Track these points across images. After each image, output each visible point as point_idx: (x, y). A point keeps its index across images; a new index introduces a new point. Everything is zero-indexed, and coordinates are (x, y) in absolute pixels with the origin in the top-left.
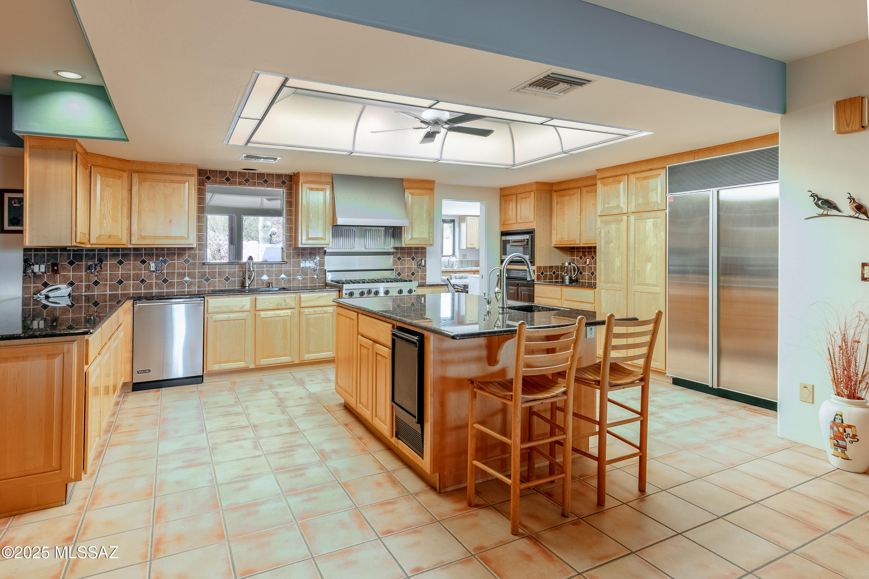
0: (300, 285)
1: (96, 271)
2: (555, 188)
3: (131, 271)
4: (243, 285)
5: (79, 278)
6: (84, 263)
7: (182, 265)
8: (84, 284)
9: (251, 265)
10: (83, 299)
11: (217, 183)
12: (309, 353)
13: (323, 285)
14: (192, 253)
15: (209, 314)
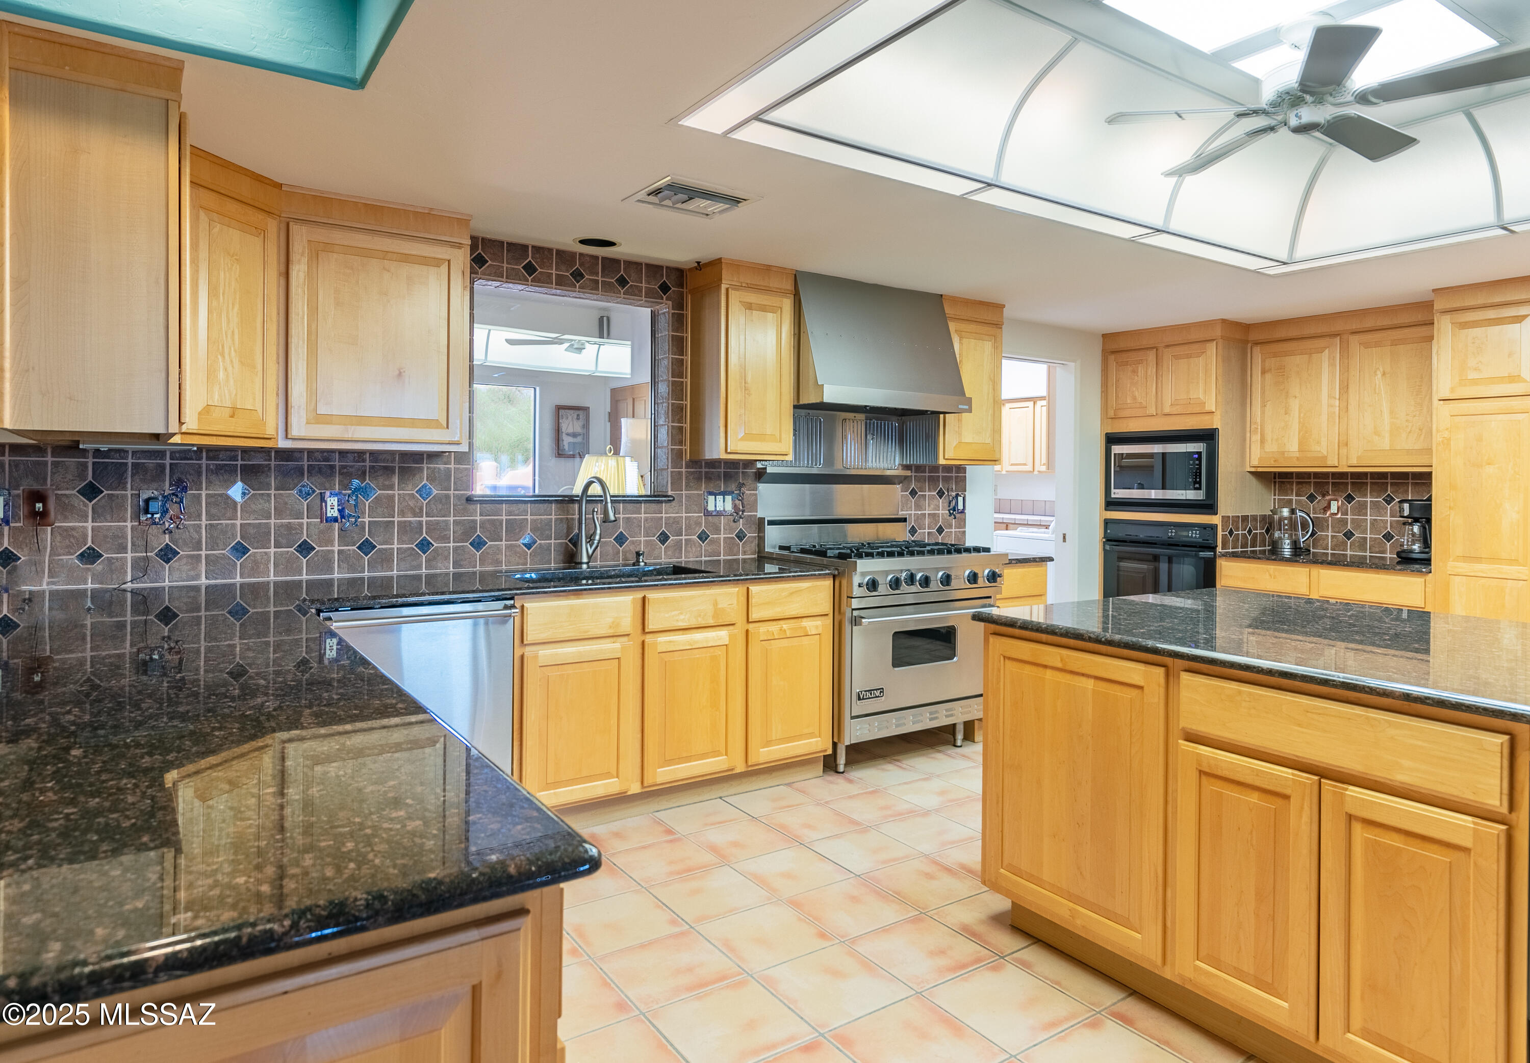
0: (703, 558)
1: (168, 516)
2: (1254, 336)
3: (270, 518)
4: (571, 557)
5: (115, 537)
6: (129, 493)
7: (411, 503)
8: (129, 555)
9: (609, 505)
10: (126, 601)
11: (502, 277)
12: (768, 743)
13: (755, 558)
14: (439, 469)
15: (526, 645)
